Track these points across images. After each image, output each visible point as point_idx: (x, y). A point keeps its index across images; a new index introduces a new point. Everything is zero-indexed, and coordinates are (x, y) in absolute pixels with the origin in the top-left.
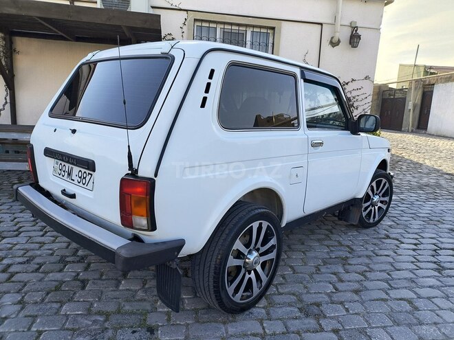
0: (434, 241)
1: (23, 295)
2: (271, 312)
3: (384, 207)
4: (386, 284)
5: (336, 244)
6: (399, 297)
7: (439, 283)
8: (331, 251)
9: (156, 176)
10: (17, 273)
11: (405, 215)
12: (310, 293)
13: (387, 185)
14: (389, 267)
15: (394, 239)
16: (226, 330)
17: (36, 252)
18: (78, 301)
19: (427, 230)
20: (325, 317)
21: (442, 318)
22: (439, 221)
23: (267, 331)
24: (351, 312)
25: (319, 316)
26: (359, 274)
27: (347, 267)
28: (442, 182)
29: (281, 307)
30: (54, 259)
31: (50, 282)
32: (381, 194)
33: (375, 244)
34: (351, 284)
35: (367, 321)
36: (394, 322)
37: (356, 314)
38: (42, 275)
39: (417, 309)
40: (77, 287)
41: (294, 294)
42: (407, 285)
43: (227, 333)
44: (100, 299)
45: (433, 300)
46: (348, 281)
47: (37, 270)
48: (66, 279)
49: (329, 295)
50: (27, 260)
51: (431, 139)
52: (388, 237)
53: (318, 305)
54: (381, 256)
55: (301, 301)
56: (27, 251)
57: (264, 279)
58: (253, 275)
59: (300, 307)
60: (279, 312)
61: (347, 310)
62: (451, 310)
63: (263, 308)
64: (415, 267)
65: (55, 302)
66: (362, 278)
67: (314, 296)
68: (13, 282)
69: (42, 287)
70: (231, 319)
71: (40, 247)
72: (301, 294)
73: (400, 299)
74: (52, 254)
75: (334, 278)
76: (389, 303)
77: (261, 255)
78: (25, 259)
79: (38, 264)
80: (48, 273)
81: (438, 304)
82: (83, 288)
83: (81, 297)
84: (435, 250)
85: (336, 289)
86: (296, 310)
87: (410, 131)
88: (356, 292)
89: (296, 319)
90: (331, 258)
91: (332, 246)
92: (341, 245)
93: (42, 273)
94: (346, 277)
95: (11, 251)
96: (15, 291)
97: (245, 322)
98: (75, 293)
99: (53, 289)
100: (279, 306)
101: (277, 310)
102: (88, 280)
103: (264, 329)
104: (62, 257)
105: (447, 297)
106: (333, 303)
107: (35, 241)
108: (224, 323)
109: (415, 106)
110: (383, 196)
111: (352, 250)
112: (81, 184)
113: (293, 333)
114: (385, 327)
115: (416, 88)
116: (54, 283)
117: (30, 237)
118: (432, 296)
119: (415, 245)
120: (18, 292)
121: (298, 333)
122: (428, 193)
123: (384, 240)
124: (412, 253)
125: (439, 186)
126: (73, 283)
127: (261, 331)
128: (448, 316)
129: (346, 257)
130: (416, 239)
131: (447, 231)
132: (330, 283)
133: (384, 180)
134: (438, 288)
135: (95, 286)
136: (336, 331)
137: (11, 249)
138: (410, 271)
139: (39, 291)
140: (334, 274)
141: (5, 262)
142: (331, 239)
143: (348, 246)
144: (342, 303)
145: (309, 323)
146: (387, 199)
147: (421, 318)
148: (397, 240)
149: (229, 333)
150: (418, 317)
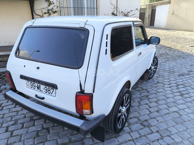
0: (175, 82)
1: (23, 142)
2: (131, 128)
3: (155, 70)
4: (166, 106)
5: (141, 89)
6: (173, 111)
7: (184, 102)
8: (141, 93)
9: (94, 92)
10: (14, 131)
11: (160, 70)
12: (142, 116)
13: (156, 61)
14: (164, 97)
15: (161, 83)
16: (118, 140)
17: (16, 117)
18: (50, 140)
19: (171, 77)
20: (151, 126)
21: (190, 117)
22: (173, 72)
23: (133, 138)
24: (159, 121)
25: (149, 126)
26: (155, 102)
27: (150, 100)
28: (168, 52)
29: (133, 125)
30: (28, 119)
31: (32, 133)
32: (154, 66)
33: (155, 87)
34: (154, 108)
35: (167, 125)
36: (176, 123)
37: (161, 122)
38: (26, 129)
39: (181, 115)
40: (46, 133)
41: (136, 117)
42: (174, 105)
43: (119, 142)
44: (59, 136)
45: (184, 110)
46: (153, 107)
47: (22, 127)
48: (39, 130)
49: (148, 115)
50: (15, 122)
51: (156, 30)
52: (158, 83)
53: (146, 121)
54: (160, 92)
55: (140, 120)
56: (12, 117)
57: (126, 115)
58: (123, 116)
59: (140, 123)
60: (134, 127)
61: (158, 121)
62: (192, 113)
63: (127, 126)
64: (173, 96)
65: (40, 143)
66: (157, 104)
67: (143, 116)
68: (14, 136)
69: (30, 136)
70: (117, 135)
71: (17, 113)
72: (138, 117)
73: (174, 112)
74: (25, 117)
75: (147, 107)
76: (171, 114)
77: (126, 107)
78: (14, 122)
79: (21, 124)
80: (28, 127)
81: (187, 111)
82: (49, 132)
83: (50, 138)
84: (177, 86)
85: (150, 112)
86: (140, 125)
87: (147, 26)
88: (158, 111)
89: (141, 129)
90: (142, 97)
91: (140, 90)
92: (143, 89)
93: (26, 128)
94: (151, 105)
95: (4, 119)
96: (18, 141)
97: (124, 135)
98: (47, 136)
99: (36, 136)
100: (133, 124)
101: (133, 126)
102: (49, 128)
103: (131, 136)
104: (31, 117)
105: (189, 108)
106: (151, 119)
107: (13, 111)
108: (116, 137)
109: (149, 16)
110: (155, 66)
111: (148, 92)
112: (47, 93)
113: (143, 136)
114: (174, 126)
115: (149, 8)
116: (34, 133)
117: (10, 109)
118: (184, 108)
119: (169, 84)
120: (20, 141)
121: (145, 136)
122: (165, 58)
123: (157, 84)
124: (170, 89)
125: (167, 54)
126: (43, 131)
127: (131, 138)
128: (192, 116)
129: (147, 95)
130: (169, 82)
131: (178, 76)
132: (147, 109)
133: (156, 60)
134: (184, 104)
135: (54, 131)
136: (157, 132)
137: (3, 117)
138: (172, 98)
139: (30, 139)
140: (146, 104)
141: (4, 125)
142: (138, 87)
143: (146, 90)
144: (154, 118)
145: (147, 130)
146: (156, 67)
147: (184, 119)
148: (162, 83)
149: (120, 142)
150: (183, 119)
